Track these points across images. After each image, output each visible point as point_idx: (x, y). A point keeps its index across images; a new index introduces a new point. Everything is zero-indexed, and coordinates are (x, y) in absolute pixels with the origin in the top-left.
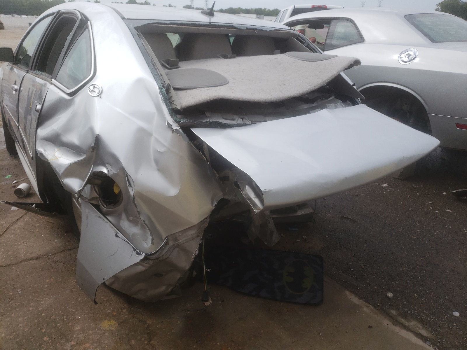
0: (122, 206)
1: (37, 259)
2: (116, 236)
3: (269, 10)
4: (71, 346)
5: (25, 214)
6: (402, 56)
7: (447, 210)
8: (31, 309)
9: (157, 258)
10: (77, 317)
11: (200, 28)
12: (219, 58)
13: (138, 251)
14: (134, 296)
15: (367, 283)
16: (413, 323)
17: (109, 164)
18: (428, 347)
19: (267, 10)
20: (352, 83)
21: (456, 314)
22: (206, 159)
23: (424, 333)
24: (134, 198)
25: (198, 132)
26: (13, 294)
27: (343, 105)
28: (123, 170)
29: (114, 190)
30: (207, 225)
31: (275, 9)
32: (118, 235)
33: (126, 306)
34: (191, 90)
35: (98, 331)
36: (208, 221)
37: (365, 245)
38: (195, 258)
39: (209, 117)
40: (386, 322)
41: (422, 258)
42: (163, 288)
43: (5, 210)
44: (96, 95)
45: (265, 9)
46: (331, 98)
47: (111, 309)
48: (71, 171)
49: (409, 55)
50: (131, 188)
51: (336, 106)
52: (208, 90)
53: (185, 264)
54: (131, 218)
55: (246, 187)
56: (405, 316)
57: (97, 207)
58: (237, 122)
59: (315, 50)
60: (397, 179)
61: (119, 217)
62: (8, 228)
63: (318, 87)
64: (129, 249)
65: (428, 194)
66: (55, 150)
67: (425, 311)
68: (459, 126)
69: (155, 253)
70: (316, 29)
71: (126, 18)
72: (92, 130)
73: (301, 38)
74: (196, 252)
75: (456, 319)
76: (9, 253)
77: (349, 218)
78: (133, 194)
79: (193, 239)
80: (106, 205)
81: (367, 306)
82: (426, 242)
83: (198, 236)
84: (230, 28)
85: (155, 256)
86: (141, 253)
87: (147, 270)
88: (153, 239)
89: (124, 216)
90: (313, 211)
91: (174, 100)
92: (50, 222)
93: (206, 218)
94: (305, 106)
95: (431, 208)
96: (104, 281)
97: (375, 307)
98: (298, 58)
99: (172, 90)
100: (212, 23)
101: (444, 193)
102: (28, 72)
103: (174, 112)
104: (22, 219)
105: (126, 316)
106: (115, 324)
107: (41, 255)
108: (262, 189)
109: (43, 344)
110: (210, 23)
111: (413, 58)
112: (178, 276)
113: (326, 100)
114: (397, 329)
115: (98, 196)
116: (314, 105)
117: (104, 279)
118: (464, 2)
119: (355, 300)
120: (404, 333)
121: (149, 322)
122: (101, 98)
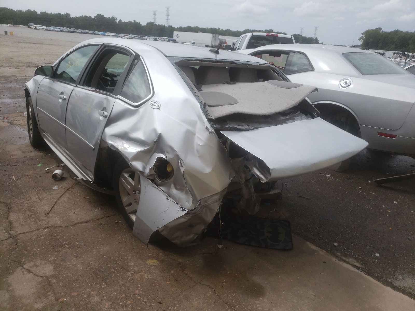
0: (172, 179)
1: (86, 222)
2: (167, 199)
3: (222, 30)
4: (131, 274)
5: (65, 192)
6: (341, 83)
7: (371, 193)
8: (95, 253)
9: (195, 213)
10: (129, 258)
11: (213, 63)
12: (224, 83)
13: (183, 208)
14: (173, 241)
15: (320, 237)
16: (351, 260)
17: (168, 152)
18: (360, 272)
19: (220, 30)
20: (311, 104)
21: (377, 255)
22: (227, 151)
23: (358, 265)
24: (184, 173)
25: (224, 133)
26: (78, 244)
27: (306, 118)
28: (178, 156)
29: (167, 170)
30: (225, 193)
31: (227, 29)
32: (168, 198)
33: (161, 251)
34: (218, 107)
35: (147, 266)
36: (226, 190)
37: (317, 215)
38: (216, 215)
39: (229, 124)
40: (334, 259)
41: (355, 223)
42: (192, 236)
43: (48, 189)
44: (156, 108)
45: (219, 29)
46: (297, 113)
47: (151, 253)
48: (137, 157)
49: (346, 82)
50: (182, 167)
51: (301, 118)
52: (228, 107)
53: (209, 218)
54: (178, 187)
55: (253, 168)
56: (346, 256)
57: (153, 181)
58: (245, 127)
59: (286, 79)
60: (336, 171)
61: (169, 187)
62: (56, 202)
63: (293, 106)
64: (177, 207)
65: (359, 182)
66: (123, 143)
67: (358, 253)
68: (379, 134)
69: (194, 210)
70: (275, 57)
71: (167, 56)
72: (155, 130)
73: (276, 70)
74: (217, 210)
75: (377, 258)
76: (64, 219)
77: (304, 198)
78: (183, 171)
79: (217, 201)
80: (160, 179)
81: (322, 251)
82: (358, 213)
83: (220, 200)
84: (231, 64)
85: (194, 211)
86: (185, 209)
87: (186, 221)
88: (193, 200)
89: (172, 186)
90: (281, 191)
91: (209, 113)
92: (86, 198)
93: (225, 188)
94: (283, 118)
95: (361, 191)
96: (158, 229)
97: (327, 251)
98: (278, 85)
99: (207, 107)
100: (217, 60)
101: (370, 182)
102: (76, 86)
103: (210, 120)
104: (64, 196)
105: (163, 257)
106: (157, 262)
107: (89, 220)
108: (270, 167)
109: (111, 273)
110: (216, 59)
111: (349, 85)
112: (203, 227)
113: (295, 114)
114: (341, 263)
115: (155, 173)
116: (288, 117)
117: (158, 227)
118: (384, 32)
119: (314, 247)
120: (345, 265)
121: (180, 260)
122: (160, 110)
